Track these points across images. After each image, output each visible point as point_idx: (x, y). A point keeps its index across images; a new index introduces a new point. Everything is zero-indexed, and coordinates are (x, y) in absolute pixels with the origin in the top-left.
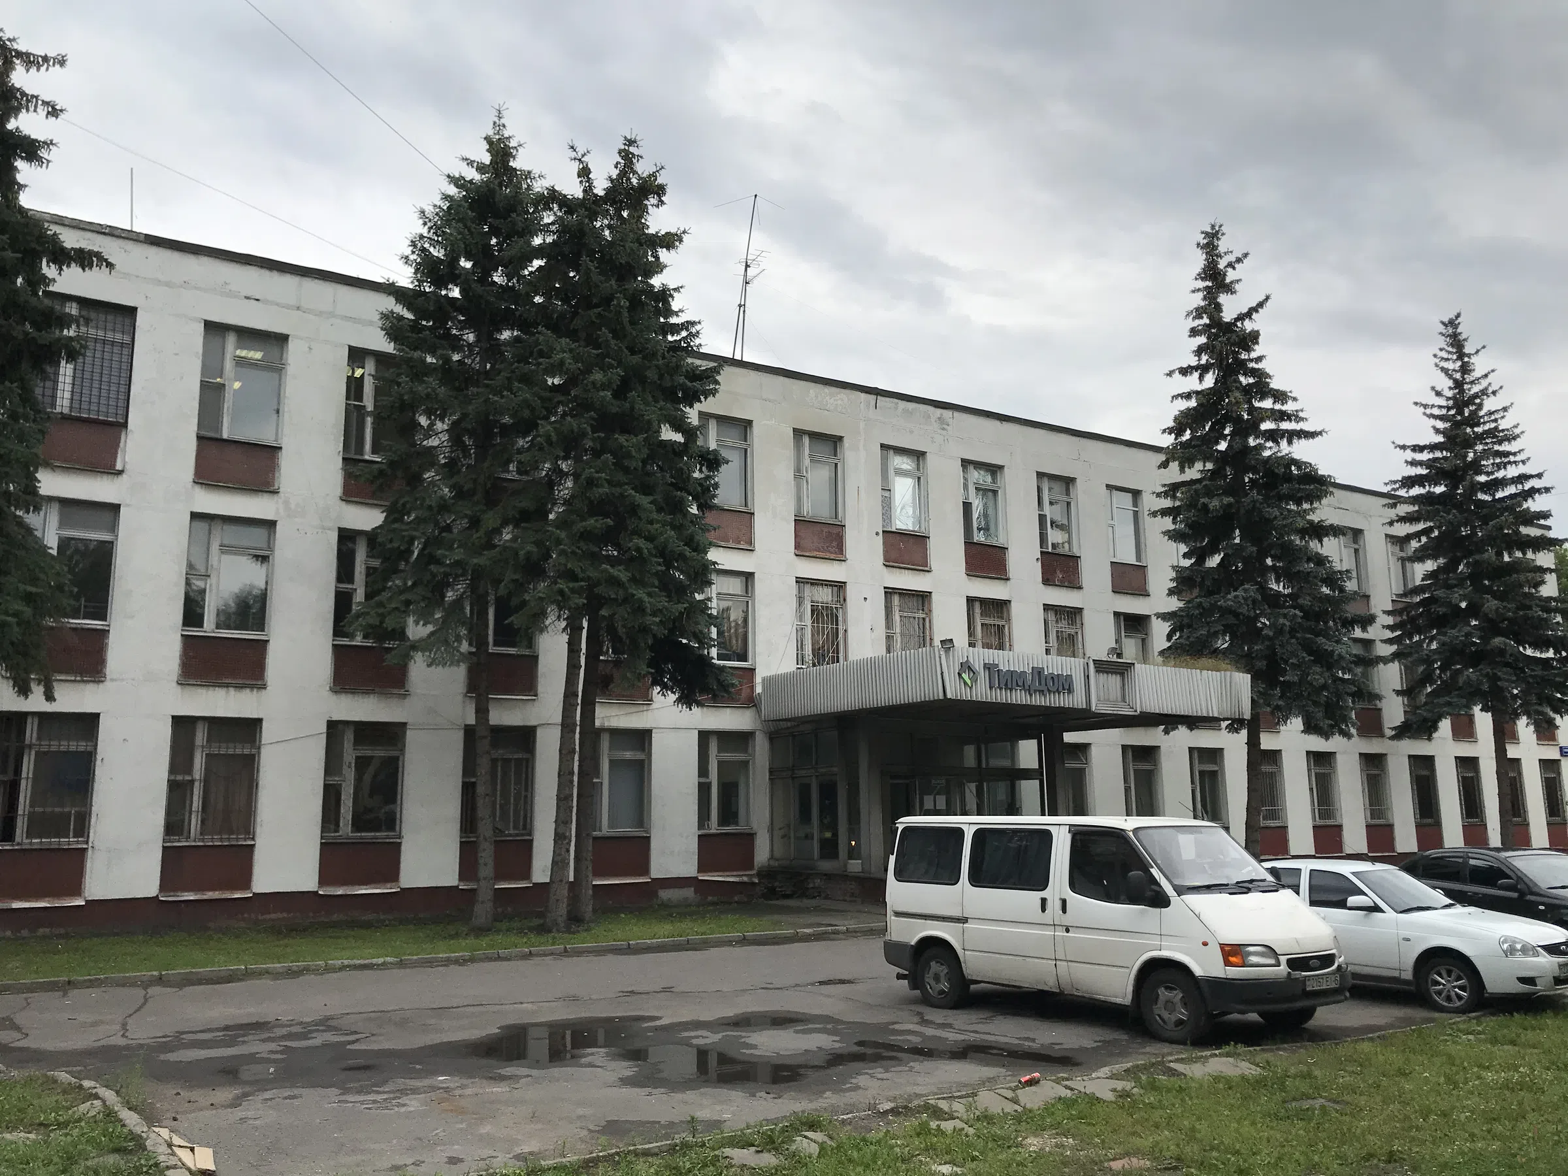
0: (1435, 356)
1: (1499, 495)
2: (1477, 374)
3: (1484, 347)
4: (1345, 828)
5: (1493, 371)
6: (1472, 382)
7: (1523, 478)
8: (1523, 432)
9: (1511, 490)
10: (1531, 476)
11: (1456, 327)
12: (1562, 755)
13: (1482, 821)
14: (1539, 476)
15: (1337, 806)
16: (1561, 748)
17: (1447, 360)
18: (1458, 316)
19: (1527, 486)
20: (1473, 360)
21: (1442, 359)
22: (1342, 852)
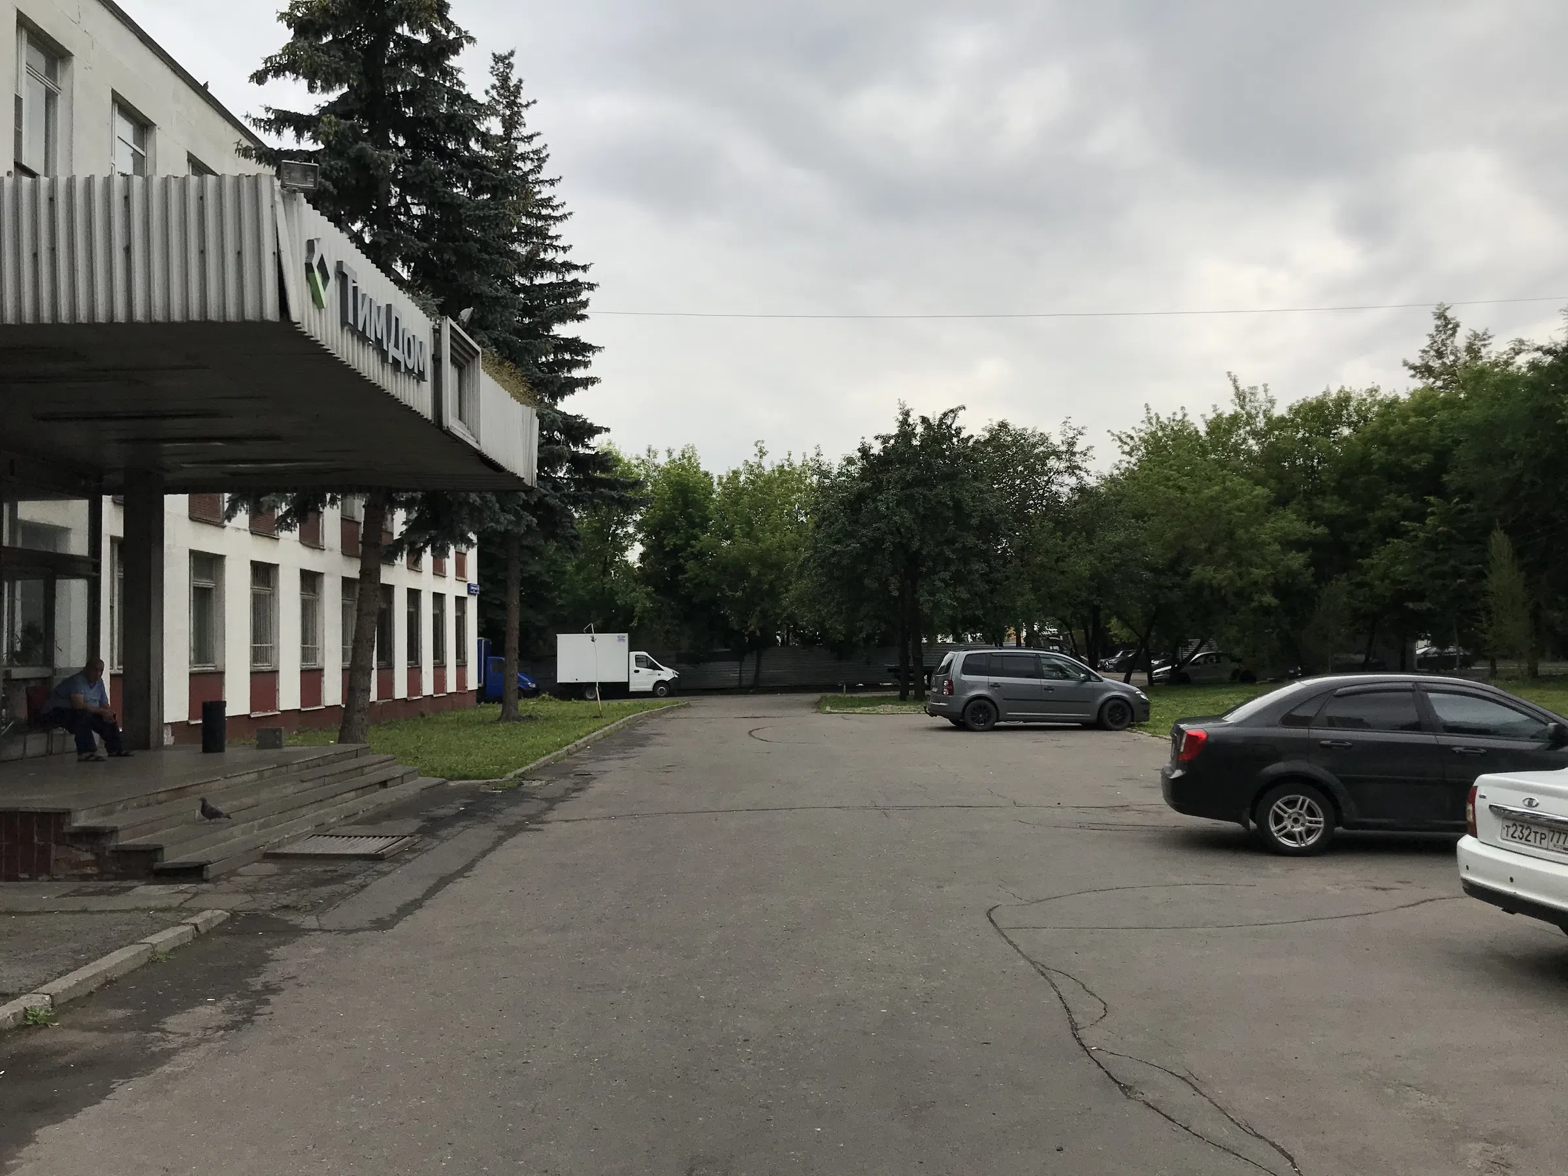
0: (487, 92)
1: (538, 281)
2: (525, 132)
3: (535, 102)
4: (326, 672)
5: (538, 134)
6: (522, 139)
7: (569, 266)
8: (570, 214)
9: (550, 278)
10: (576, 267)
11: (510, 66)
12: (469, 593)
13: (417, 663)
14: (585, 268)
15: (319, 645)
16: (469, 585)
17: (498, 102)
18: (512, 54)
19: (569, 278)
20: (525, 113)
21: (494, 99)
22: (320, 704)
